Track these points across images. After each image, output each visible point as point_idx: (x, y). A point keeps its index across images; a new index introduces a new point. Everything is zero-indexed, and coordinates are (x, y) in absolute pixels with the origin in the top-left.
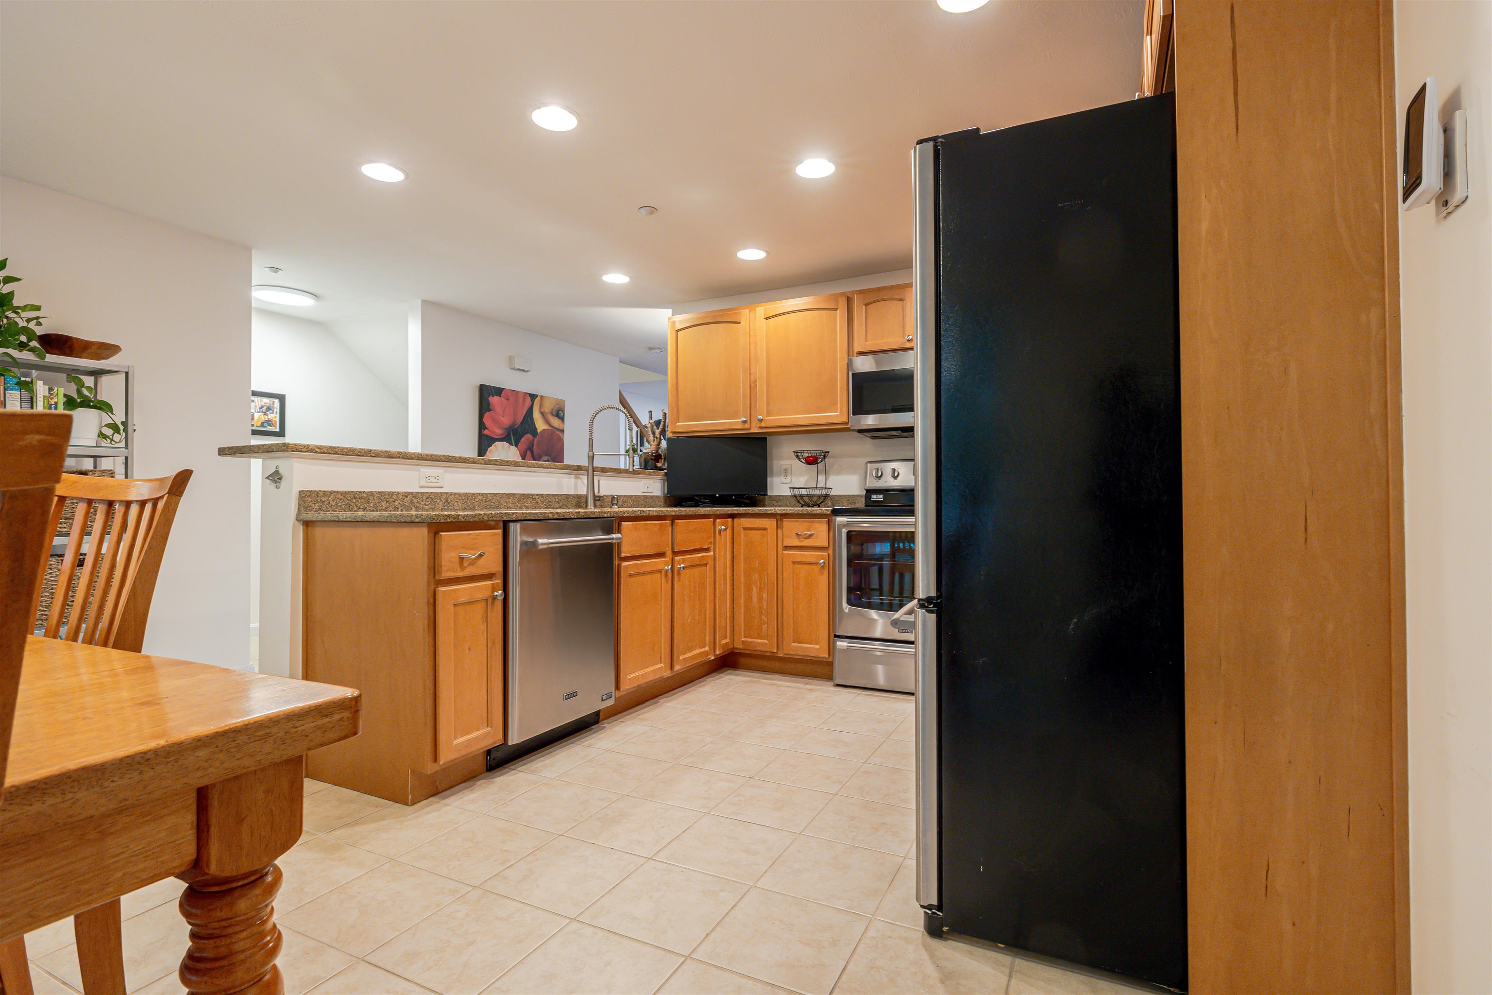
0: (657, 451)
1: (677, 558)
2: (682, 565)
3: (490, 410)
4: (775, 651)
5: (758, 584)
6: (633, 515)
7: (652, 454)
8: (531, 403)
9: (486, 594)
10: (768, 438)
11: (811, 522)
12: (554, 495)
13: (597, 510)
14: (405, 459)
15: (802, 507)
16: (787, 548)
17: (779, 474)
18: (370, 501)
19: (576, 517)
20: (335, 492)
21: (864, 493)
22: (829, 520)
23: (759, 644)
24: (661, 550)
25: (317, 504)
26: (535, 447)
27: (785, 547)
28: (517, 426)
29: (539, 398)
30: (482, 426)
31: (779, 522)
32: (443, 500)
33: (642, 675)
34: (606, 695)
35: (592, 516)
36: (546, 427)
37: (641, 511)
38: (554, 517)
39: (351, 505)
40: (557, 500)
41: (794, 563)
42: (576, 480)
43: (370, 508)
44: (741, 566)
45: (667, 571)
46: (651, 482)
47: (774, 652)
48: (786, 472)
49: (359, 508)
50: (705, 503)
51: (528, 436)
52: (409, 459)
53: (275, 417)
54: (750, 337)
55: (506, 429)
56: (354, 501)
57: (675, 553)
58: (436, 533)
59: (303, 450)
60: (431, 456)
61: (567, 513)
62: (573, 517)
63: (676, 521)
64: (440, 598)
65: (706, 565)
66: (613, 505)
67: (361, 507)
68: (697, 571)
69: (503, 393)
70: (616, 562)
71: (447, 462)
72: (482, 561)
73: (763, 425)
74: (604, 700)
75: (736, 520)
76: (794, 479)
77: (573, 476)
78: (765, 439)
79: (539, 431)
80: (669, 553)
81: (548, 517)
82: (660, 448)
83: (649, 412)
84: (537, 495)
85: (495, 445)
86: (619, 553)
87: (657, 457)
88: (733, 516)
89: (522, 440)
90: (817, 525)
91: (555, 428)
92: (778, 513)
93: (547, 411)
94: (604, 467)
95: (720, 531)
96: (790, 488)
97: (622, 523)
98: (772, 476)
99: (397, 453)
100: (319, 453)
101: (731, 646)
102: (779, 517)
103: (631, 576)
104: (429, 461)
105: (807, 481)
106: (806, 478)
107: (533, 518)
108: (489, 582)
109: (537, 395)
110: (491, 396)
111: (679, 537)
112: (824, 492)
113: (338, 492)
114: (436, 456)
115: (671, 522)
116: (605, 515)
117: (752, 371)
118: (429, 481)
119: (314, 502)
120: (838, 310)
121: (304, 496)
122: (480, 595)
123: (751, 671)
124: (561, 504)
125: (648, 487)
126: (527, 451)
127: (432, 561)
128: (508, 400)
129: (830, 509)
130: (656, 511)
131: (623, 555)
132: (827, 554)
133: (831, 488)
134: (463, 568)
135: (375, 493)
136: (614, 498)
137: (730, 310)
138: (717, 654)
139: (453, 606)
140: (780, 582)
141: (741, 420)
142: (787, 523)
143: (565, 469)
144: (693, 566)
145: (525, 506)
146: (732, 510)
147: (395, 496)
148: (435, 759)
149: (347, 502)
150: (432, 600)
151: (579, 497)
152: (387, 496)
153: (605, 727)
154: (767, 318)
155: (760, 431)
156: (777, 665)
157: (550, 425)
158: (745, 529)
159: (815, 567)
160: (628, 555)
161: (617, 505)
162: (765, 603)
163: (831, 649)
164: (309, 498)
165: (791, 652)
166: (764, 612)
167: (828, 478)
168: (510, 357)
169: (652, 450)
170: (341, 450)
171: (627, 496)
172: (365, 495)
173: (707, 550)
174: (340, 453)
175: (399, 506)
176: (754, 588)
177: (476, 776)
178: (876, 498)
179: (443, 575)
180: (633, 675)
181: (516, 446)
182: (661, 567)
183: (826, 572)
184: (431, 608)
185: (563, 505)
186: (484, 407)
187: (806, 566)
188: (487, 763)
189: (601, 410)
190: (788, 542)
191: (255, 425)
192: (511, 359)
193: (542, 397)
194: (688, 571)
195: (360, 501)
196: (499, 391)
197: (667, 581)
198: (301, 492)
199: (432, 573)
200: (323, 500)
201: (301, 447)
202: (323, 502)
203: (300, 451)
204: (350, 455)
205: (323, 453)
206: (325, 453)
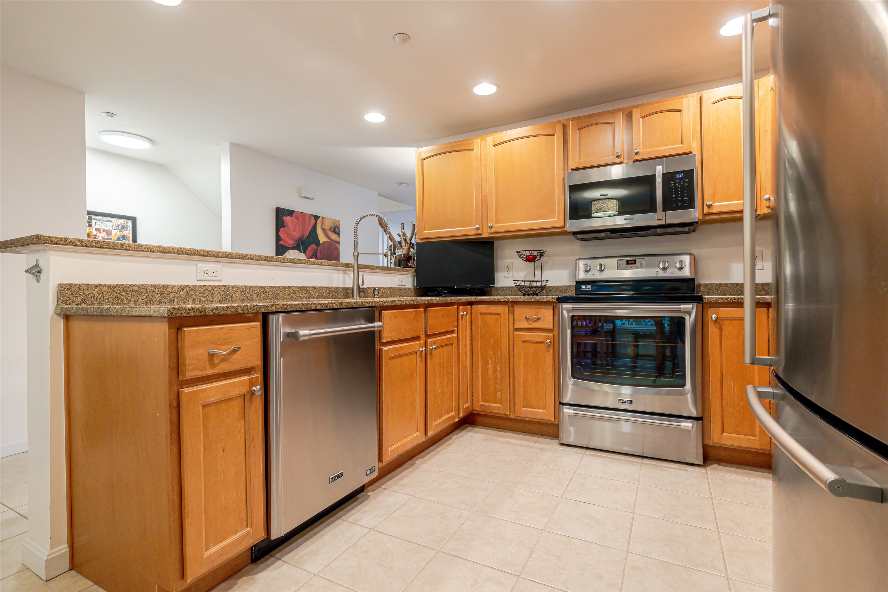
0: (408, 254)
1: (429, 340)
2: (434, 346)
3: (284, 226)
4: (508, 413)
5: (493, 359)
6: (393, 304)
7: (404, 256)
8: (315, 222)
9: (244, 390)
10: (495, 242)
11: (538, 308)
12: (326, 288)
13: (362, 300)
14: (180, 254)
15: (524, 295)
16: (517, 329)
17: (504, 271)
18: (143, 294)
19: (339, 307)
20: (100, 285)
21: (574, 284)
22: (554, 306)
23: (494, 408)
24: (417, 334)
25: (79, 298)
26: (318, 252)
27: (516, 328)
28: (304, 239)
29: (321, 218)
30: (278, 238)
31: (510, 308)
32: (220, 292)
33: (402, 445)
34: (370, 469)
35: (355, 306)
36: (326, 239)
37: (399, 301)
38: (317, 308)
39: (120, 298)
40: (328, 292)
41: (524, 342)
42: (345, 275)
43: (142, 301)
44: (479, 344)
45: (421, 352)
46: (404, 277)
47: (507, 415)
48: (508, 269)
49: (130, 301)
50: (445, 293)
51: (314, 246)
52: (184, 254)
53: (128, 233)
54: (481, 162)
55: (296, 240)
56: (124, 294)
57: (428, 336)
58: (179, 329)
59: (59, 242)
60: (208, 252)
61: (330, 303)
62: (336, 307)
63: (429, 309)
64: (184, 400)
65: (452, 344)
66: (374, 296)
67: (132, 300)
68: (445, 349)
69: (294, 214)
70: (378, 347)
71: (224, 257)
72: (237, 356)
73: (493, 230)
74: (368, 474)
75: (473, 307)
76: (515, 274)
77: (341, 272)
78: (493, 243)
79: (321, 242)
80: (423, 337)
81: (311, 308)
82: (410, 251)
83: (401, 224)
84: (311, 288)
85: (288, 252)
86: (380, 338)
87: (408, 258)
88: (471, 304)
89: (308, 249)
90: (544, 311)
91: (333, 240)
92: (510, 301)
93: (326, 228)
94: (367, 265)
95: (462, 316)
96: (514, 281)
97: (383, 312)
98: (497, 272)
99: (171, 249)
100: (80, 246)
101: (471, 409)
102: (510, 304)
103: (391, 358)
104: (207, 256)
105: (525, 276)
106: (525, 273)
107: (294, 309)
108: (246, 378)
109: (320, 217)
110: (285, 216)
111: (431, 322)
112: (540, 283)
113: (104, 285)
114: (213, 252)
115: (424, 309)
116: (368, 305)
117: (483, 188)
118: (207, 275)
119: (75, 295)
120: (555, 135)
121: (64, 289)
122: (235, 392)
123: (487, 428)
124: (331, 295)
125: (402, 281)
126: (312, 255)
127: (174, 360)
128: (297, 219)
129: (556, 297)
130: (412, 300)
131: (384, 341)
132: (552, 334)
133: (548, 281)
134: (213, 365)
135: (147, 286)
136: (375, 289)
137: (465, 140)
138: (461, 416)
139: (201, 408)
140: (512, 359)
141: (474, 228)
142: (517, 309)
143: (335, 266)
144: (442, 346)
145: (300, 297)
146: (471, 299)
147: (171, 289)
148: (183, 576)
149: (115, 295)
150: (175, 403)
151: (347, 289)
152: (161, 289)
153: (369, 496)
154: (495, 146)
155: (490, 236)
156: (508, 424)
157: (329, 238)
158: (481, 314)
159: (542, 345)
160: (388, 340)
161: (378, 295)
162: (499, 375)
163: (557, 414)
164: (69, 291)
165: (522, 415)
166: (498, 382)
167: (543, 272)
168: (299, 188)
169: (404, 252)
170: (107, 244)
171: (386, 288)
172: (136, 288)
173: (452, 332)
174: (105, 247)
175: (175, 299)
176: (490, 362)
177: (240, 570)
178: (585, 288)
179: (187, 374)
180: (394, 447)
181: (304, 253)
182: (416, 349)
183: (552, 350)
184: (175, 411)
185: (333, 296)
186: (280, 224)
187: (535, 345)
188: (252, 554)
189: (364, 217)
190: (518, 325)
191: (113, 239)
192: (300, 189)
193: (323, 218)
194: (438, 350)
195: (130, 294)
196: (291, 213)
197: (421, 361)
198: (60, 285)
199: (174, 372)
200: (87, 293)
201: (57, 240)
202: (86, 295)
203: (57, 244)
204: (119, 249)
205: (86, 246)
206: (88, 247)
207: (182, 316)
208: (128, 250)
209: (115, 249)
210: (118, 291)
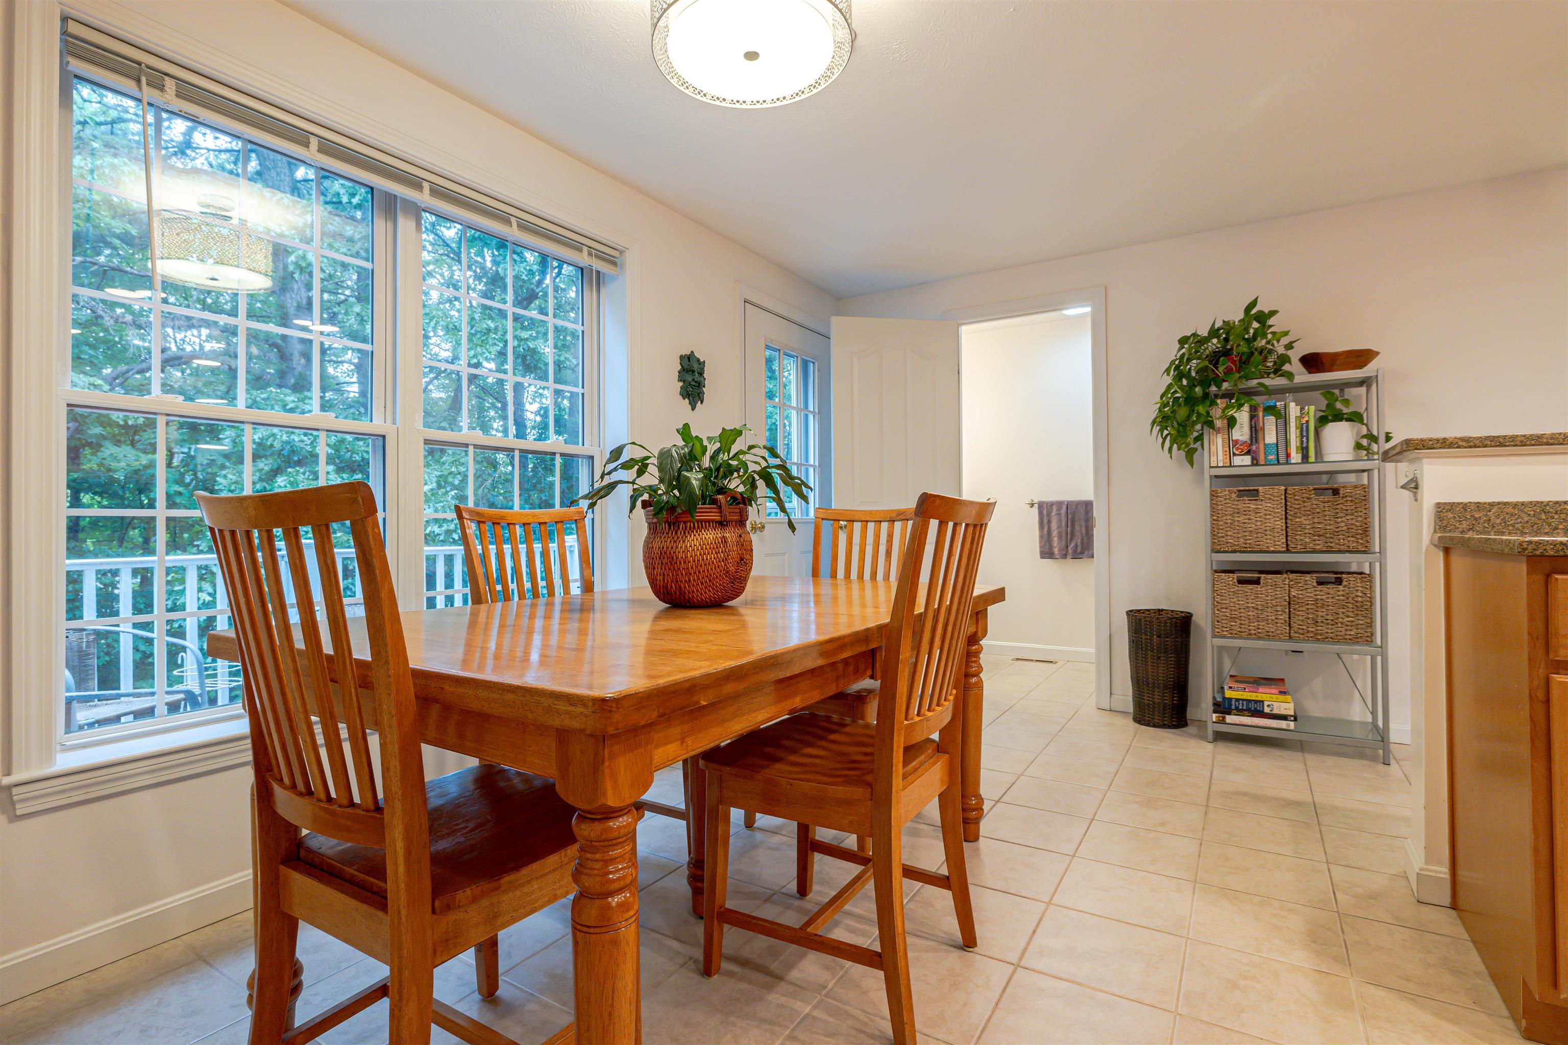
20: (1499, 503)
25: (1464, 522)
39: (1536, 524)
49: (1556, 528)
56: (1544, 517)
58: (1548, 576)
59: (1435, 446)
64: (1555, 693)
67: (1561, 527)
100: (1465, 447)
113: (1506, 503)
119: (1458, 519)
121: (1442, 509)
127: (1540, 624)
148: (1555, 983)
149: (1526, 519)
150: (1540, 694)
164: (1449, 513)
170: (1511, 440)
174: (1507, 444)
179: (1566, 652)
184: (1540, 708)
198: (1438, 505)
199: (1540, 644)
200: (1477, 516)
201: (1431, 443)
202: (1476, 519)
203: (1431, 449)
204: (1533, 445)
205: (1475, 446)
206: (1479, 447)
207: (1547, 554)
208: (1552, 444)
209: (1525, 445)
210: (1532, 513)
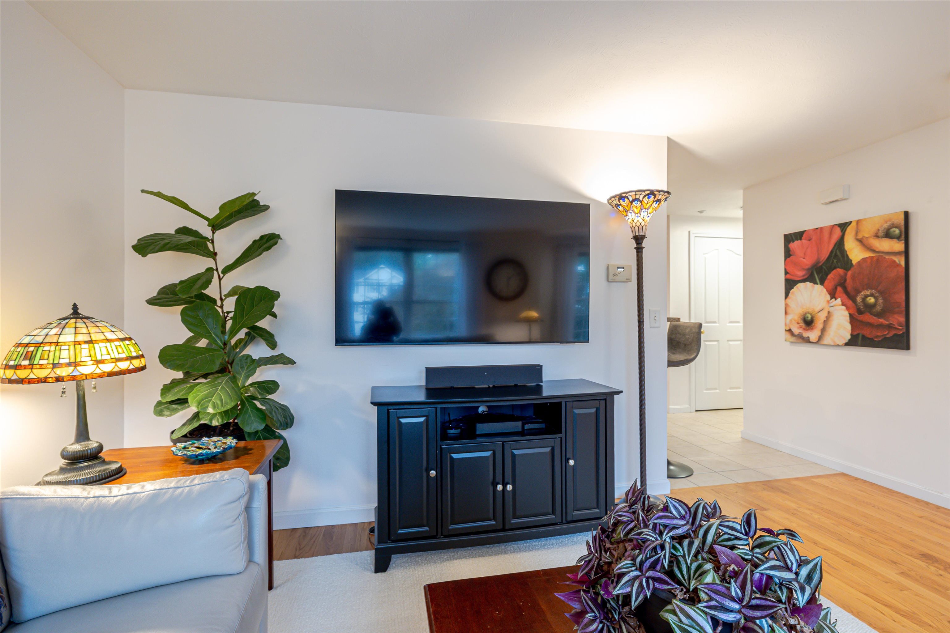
3: (790, 256)
8: (841, 234)
26: (849, 280)
28: (820, 264)
29: (854, 224)
30: (785, 272)
36: (867, 254)
51: (839, 271)
55: (808, 269)
69: (804, 235)
79: (854, 262)
85: (797, 287)
89: (829, 277)
91: (883, 252)
93: (866, 236)
109: (851, 222)
110: (792, 242)
126: (836, 288)
128: (810, 240)
157: (874, 251)
181: (822, 283)
193: (857, 222)
196: (799, 235)
